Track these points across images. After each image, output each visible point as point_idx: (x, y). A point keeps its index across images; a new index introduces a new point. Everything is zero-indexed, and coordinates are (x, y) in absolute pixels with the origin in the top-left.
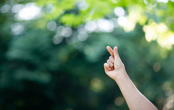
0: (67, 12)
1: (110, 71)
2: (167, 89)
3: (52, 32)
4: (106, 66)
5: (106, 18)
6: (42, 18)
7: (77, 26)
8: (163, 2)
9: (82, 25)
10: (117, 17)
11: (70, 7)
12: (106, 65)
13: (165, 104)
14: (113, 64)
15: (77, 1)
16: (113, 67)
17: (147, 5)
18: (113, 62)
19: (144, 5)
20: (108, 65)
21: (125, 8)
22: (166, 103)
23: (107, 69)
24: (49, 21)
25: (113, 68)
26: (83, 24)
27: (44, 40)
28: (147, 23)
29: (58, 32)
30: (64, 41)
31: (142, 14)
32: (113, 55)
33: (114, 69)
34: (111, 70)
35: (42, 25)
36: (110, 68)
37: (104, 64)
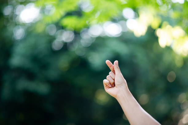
0: (69, 14)
1: (110, 88)
2: (183, 101)
3: (51, 36)
4: (105, 83)
5: (114, 21)
6: (40, 21)
7: (80, 29)
8: (178, 3)
9: (85, 29)
10: (126, 20)
11: (72, 8)
12: (105, 81)
13: (180, 119)
14: (113, 81)
15: (80, 2)
16: (114, 83)
17: (160, 6)
18: (113, 78)
19: (157, 6)
20: (108, 82)
21: (135, 10)
22: (182, 117)
23: (107, 86)
24: (48, 25)
25: (113, 85)
26: (87, 27)
27: (42, 46)
28: (160, 27)
29: (59, 36)
30: (66, 47)
31: (154, 16)
32: (114, 70)
33: (115, 86)
34: (111, 86)
35: (40, 29)
36: (110, 85)
37: (104, 81)
